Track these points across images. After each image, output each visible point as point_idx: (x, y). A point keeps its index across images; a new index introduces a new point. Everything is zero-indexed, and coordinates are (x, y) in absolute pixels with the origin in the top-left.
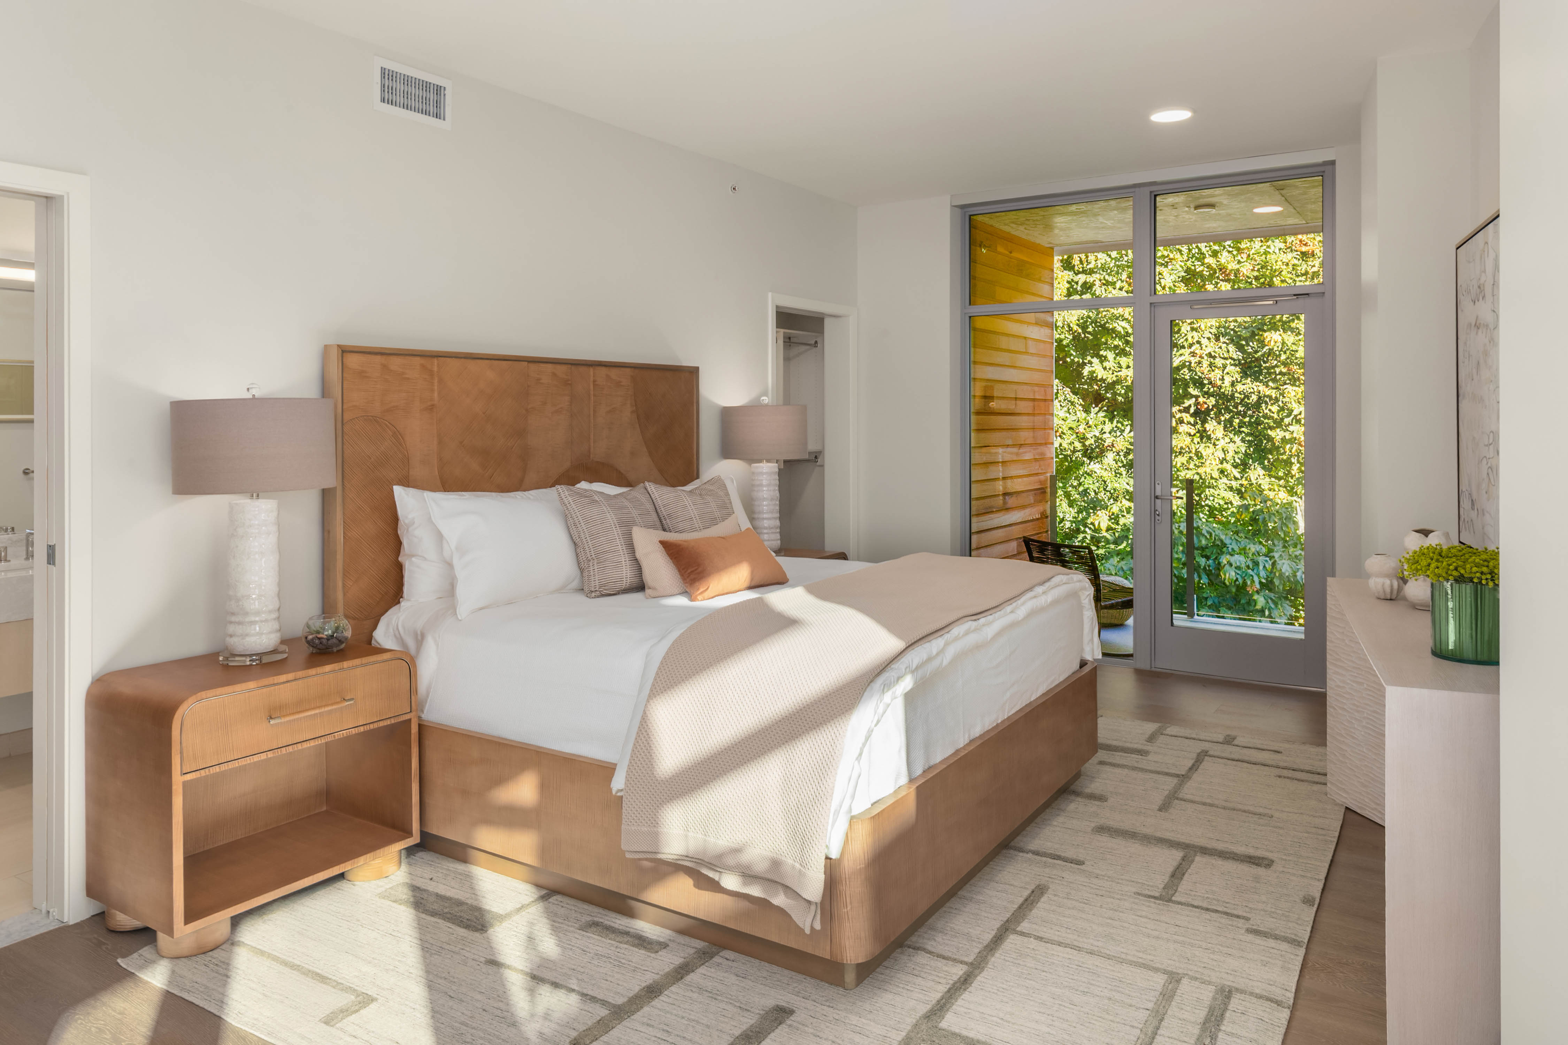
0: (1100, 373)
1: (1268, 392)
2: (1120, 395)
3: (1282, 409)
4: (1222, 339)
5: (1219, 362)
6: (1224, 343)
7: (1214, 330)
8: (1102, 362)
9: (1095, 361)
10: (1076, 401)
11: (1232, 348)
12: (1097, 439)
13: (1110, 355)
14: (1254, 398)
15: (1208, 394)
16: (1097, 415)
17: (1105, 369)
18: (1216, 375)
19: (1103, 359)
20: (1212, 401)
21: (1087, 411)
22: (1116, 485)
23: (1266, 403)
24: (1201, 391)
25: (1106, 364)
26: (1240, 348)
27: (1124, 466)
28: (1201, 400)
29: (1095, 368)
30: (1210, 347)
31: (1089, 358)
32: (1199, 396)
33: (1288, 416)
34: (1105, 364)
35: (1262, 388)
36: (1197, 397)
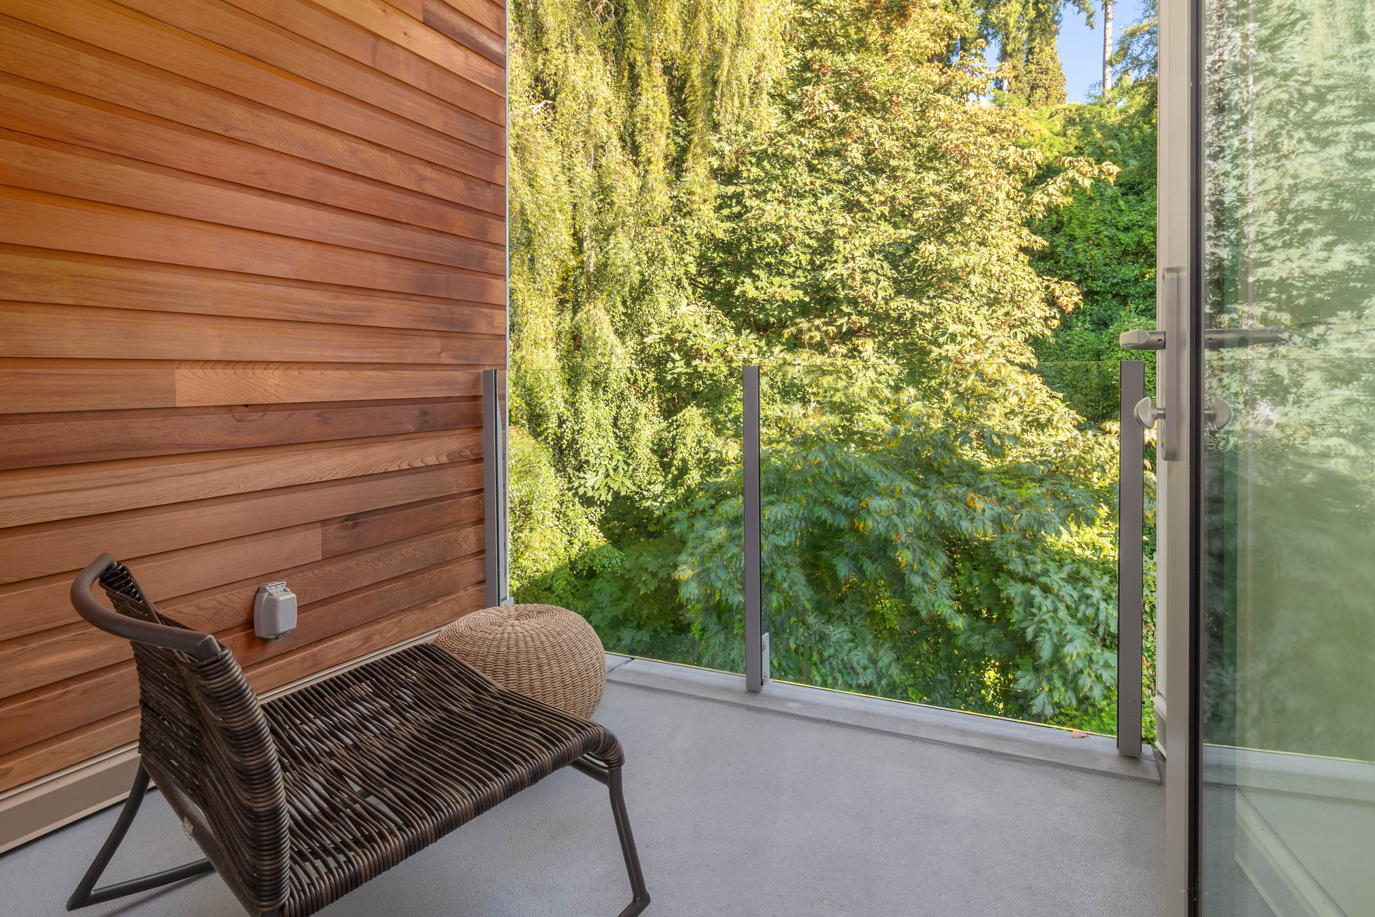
0: (752, 293)
1: (922, 308)
2: (773, 316)
3: (936, 327)
4: (876, 256)
5: (873, 277)
6: (878, 259)
7: (868, 248)
8: (754, 282)
9: (748, 280)
10: (727, 322)
11: (886, 265)
12: (745, 360)
13: (762, 274)
14: (908, 315)
15: (861, 314)
16: (749, 338)
17: (757, 288)
18: (868, 290)
19: (755, 278)
20: (866, 320)
21: (738, 332)
22: (769, 413)
23: (921, 320)
24: (856, 308)
25: (759, 284)
26: (895, 267)
27: (779, 393)
28: (854, 317)
29: (747, 288)
30: (863, 262)
31: (742, 278)
32: (851, 314)
33: (944, 334)
34: (757, 284)
35: (916, 305)
36: (849, 315)
